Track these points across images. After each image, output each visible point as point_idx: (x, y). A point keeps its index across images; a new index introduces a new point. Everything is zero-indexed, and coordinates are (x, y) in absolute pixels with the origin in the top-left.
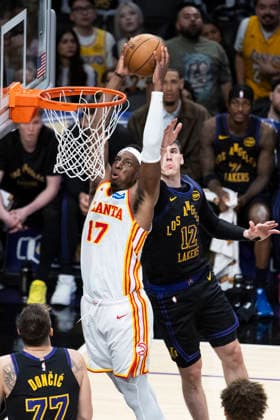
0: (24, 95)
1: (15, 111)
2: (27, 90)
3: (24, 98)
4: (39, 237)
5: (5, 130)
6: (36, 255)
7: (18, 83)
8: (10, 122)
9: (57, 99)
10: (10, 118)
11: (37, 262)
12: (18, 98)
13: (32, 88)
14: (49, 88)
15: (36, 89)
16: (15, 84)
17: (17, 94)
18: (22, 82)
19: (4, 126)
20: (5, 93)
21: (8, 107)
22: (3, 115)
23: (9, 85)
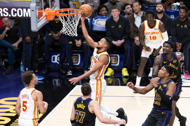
1: (48, 17)
2: (51, 10)
3: (50, 13)
4: (59, 55)
5: (45, 23)
6: (58, 61)
7: (48, 8)
8: (46, 20)
9: (61, 13)
10: (46, 19)
11: (58, 63)
12: (48, 13)
13: (53, 9)
14: (58, 9)
16: (47, 9)
17: (48, 11)
18: (49, 8)
19: (44, 22)
20: (44, 11)
21: (46, 16)
22: (44, 18)
23: (45, 9)
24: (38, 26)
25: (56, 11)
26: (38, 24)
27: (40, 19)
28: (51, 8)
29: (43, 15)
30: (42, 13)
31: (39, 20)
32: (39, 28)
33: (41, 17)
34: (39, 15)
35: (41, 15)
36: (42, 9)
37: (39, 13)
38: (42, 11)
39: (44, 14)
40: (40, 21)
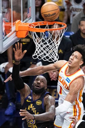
0: (22, 26)
1: (18, 33)
2: (23, 23)
5: (14, 41)
7: (19, 20)
8: (16, 37)
10: (16, 36)
12: (19, 27)
13: (26, 22)
14: (33, 22)
15: (27, 23)
17: (19, 25)
18: (21, 20)
19: (14, 39)
20: (13, 25)
21: (15, 31)
22: (13, 34)
23: (15, 21)
24: (4, 45)
25: (30, 25)
26: (3, 42)
27: (7, 36)
28: (23, 21)
29: (11, 31)
30: (10, 27)
31: (5, 37)
32: (5, 49)
33: (9, 33)
34: (6, 30)
35: (9, 30)
36: (10, 22)
37: (6, 27)
38: (11, 24)
39: (13, 29)
40: (7, 38)
